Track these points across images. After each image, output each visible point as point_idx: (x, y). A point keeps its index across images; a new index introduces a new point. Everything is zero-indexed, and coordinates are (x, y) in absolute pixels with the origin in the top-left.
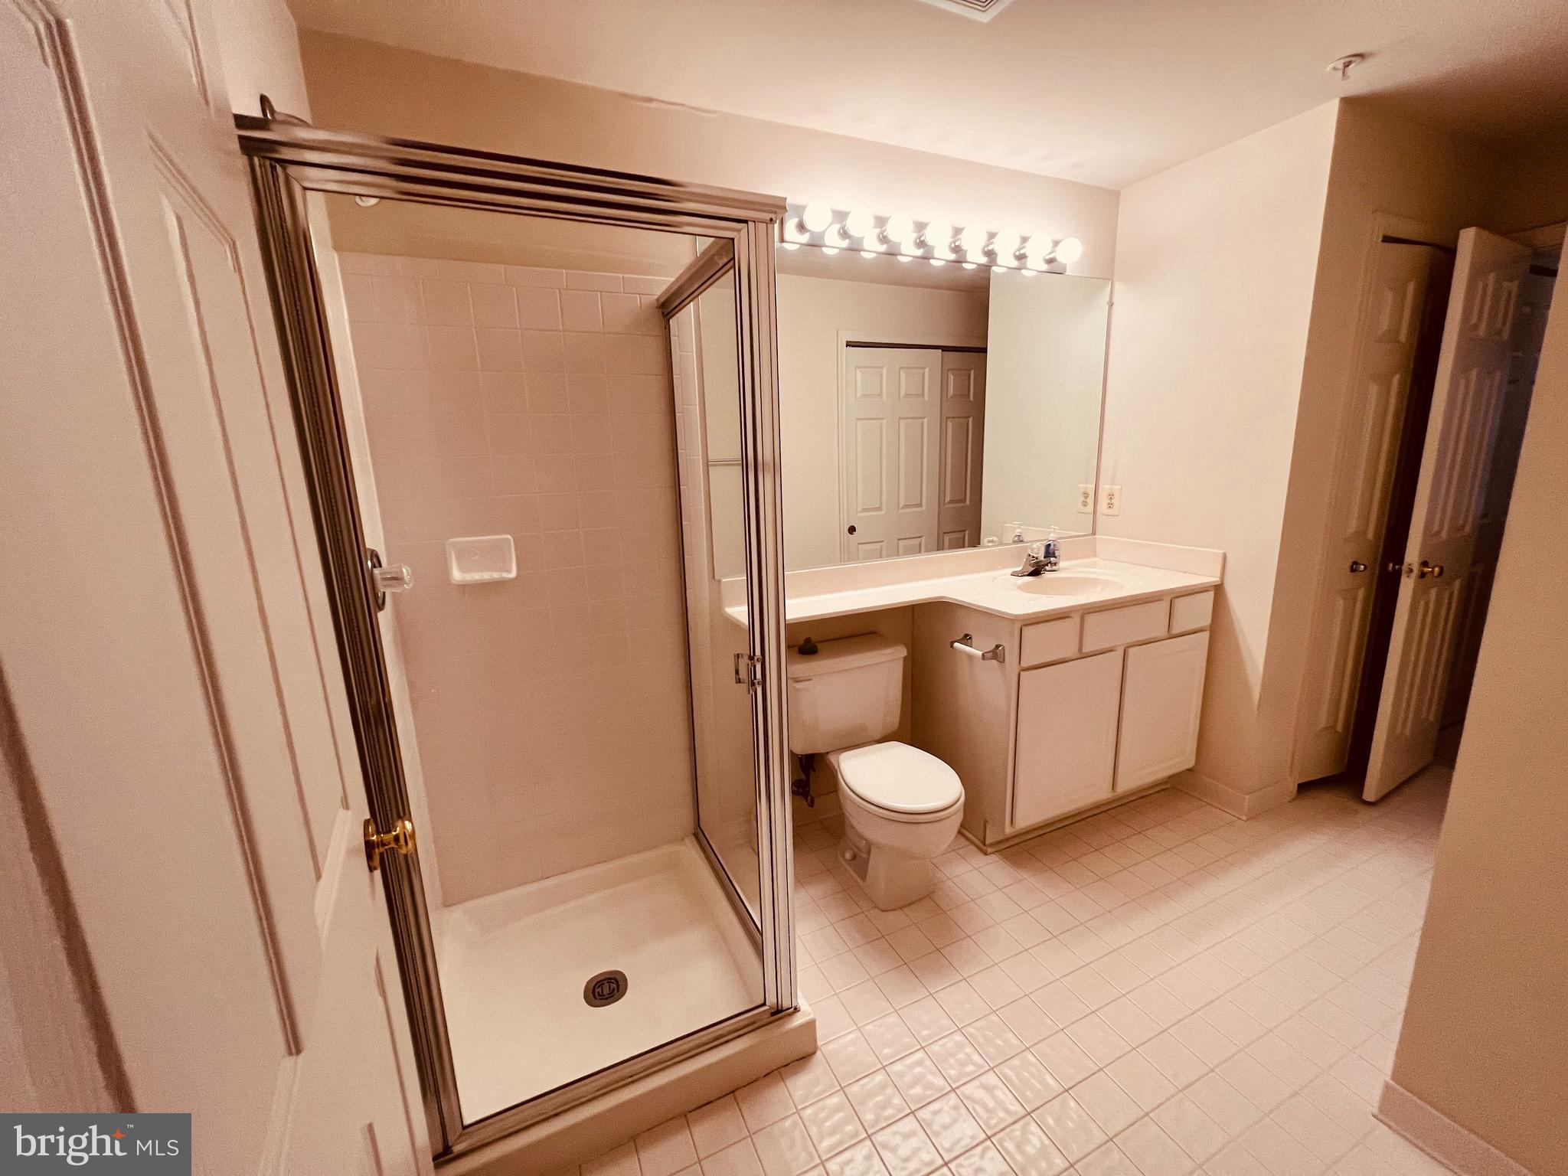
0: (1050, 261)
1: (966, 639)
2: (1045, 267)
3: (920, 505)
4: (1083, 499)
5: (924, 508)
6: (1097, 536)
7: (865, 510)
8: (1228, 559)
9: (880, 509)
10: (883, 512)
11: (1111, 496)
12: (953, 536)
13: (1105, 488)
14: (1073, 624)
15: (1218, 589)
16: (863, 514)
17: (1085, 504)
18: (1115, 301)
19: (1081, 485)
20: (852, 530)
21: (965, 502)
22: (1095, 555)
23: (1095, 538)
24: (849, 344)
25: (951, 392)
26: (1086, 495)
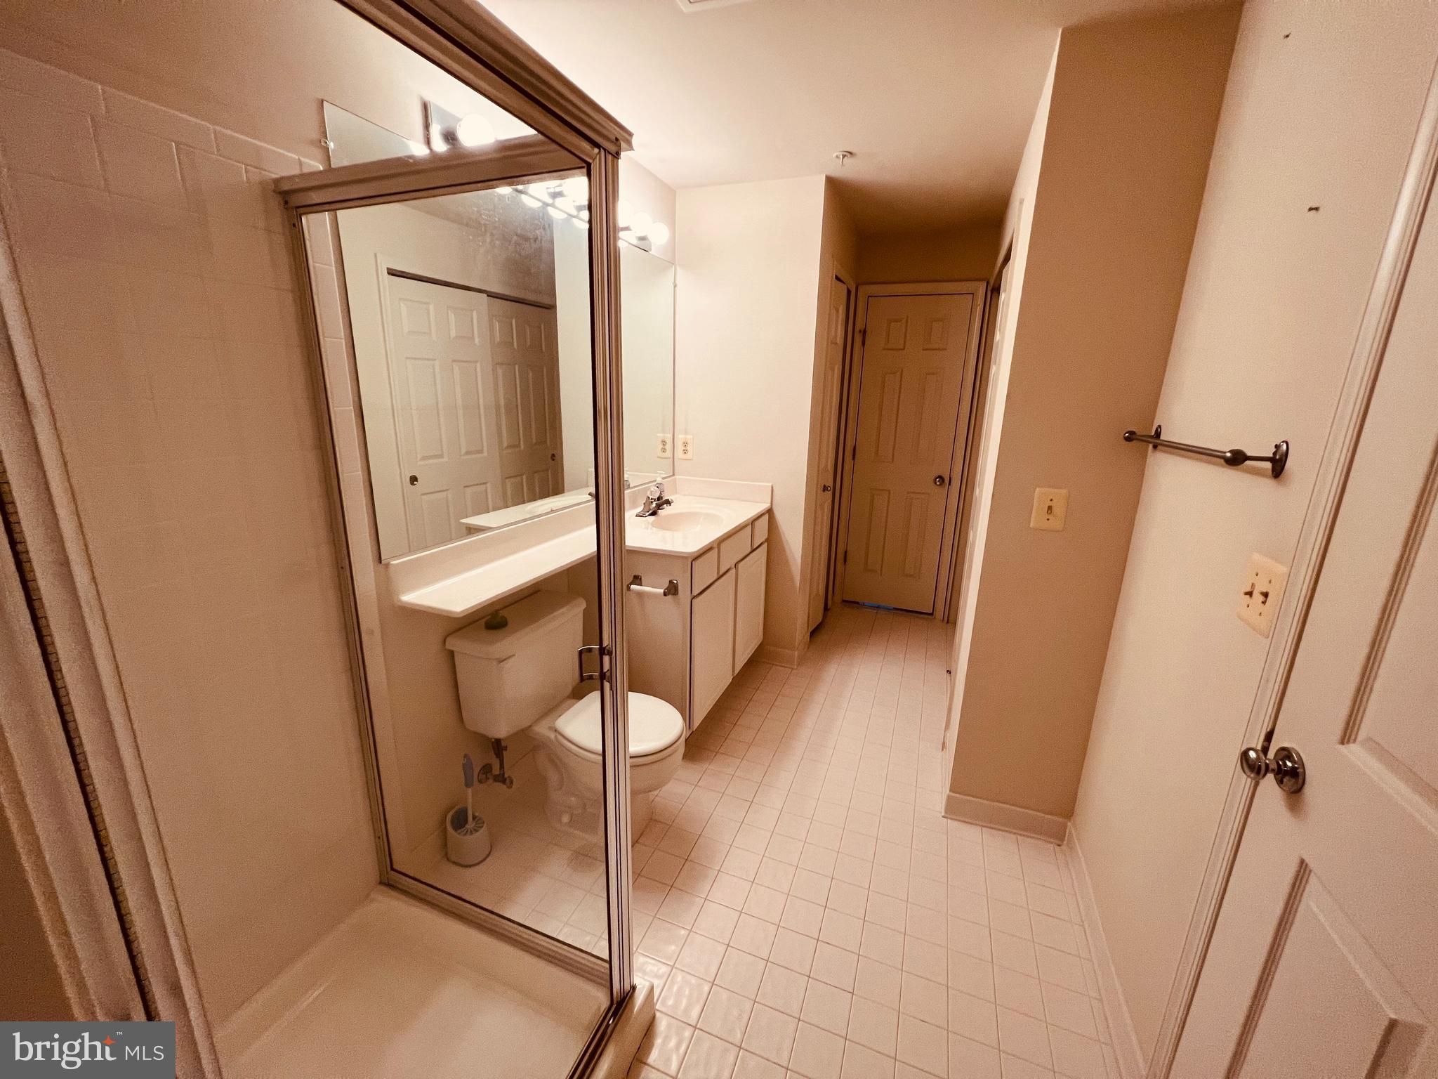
0: (642, 239)
1: (637, 580)
2: (635, 242)
3: (481, 451)
4: (662, 446)
5: (485, 454)
6: (677, 477)
7: (424, 458)
8: (774, 488)
9: (441, 456)
10: (445, 459)
11: (685, 444)
12: (513, 480)
13: (680, 438)
14: (714, 553)
15: (770, 512)
16: (422, 463)
17: (664, 450)
18: (677, 283)
19: (658, 435)
20: (414, 479)
21: (520, 447)
22: (676, 493)
23: (675, 479)
24: (392, 273)
25: (498, 339)
26: (664, 443)
